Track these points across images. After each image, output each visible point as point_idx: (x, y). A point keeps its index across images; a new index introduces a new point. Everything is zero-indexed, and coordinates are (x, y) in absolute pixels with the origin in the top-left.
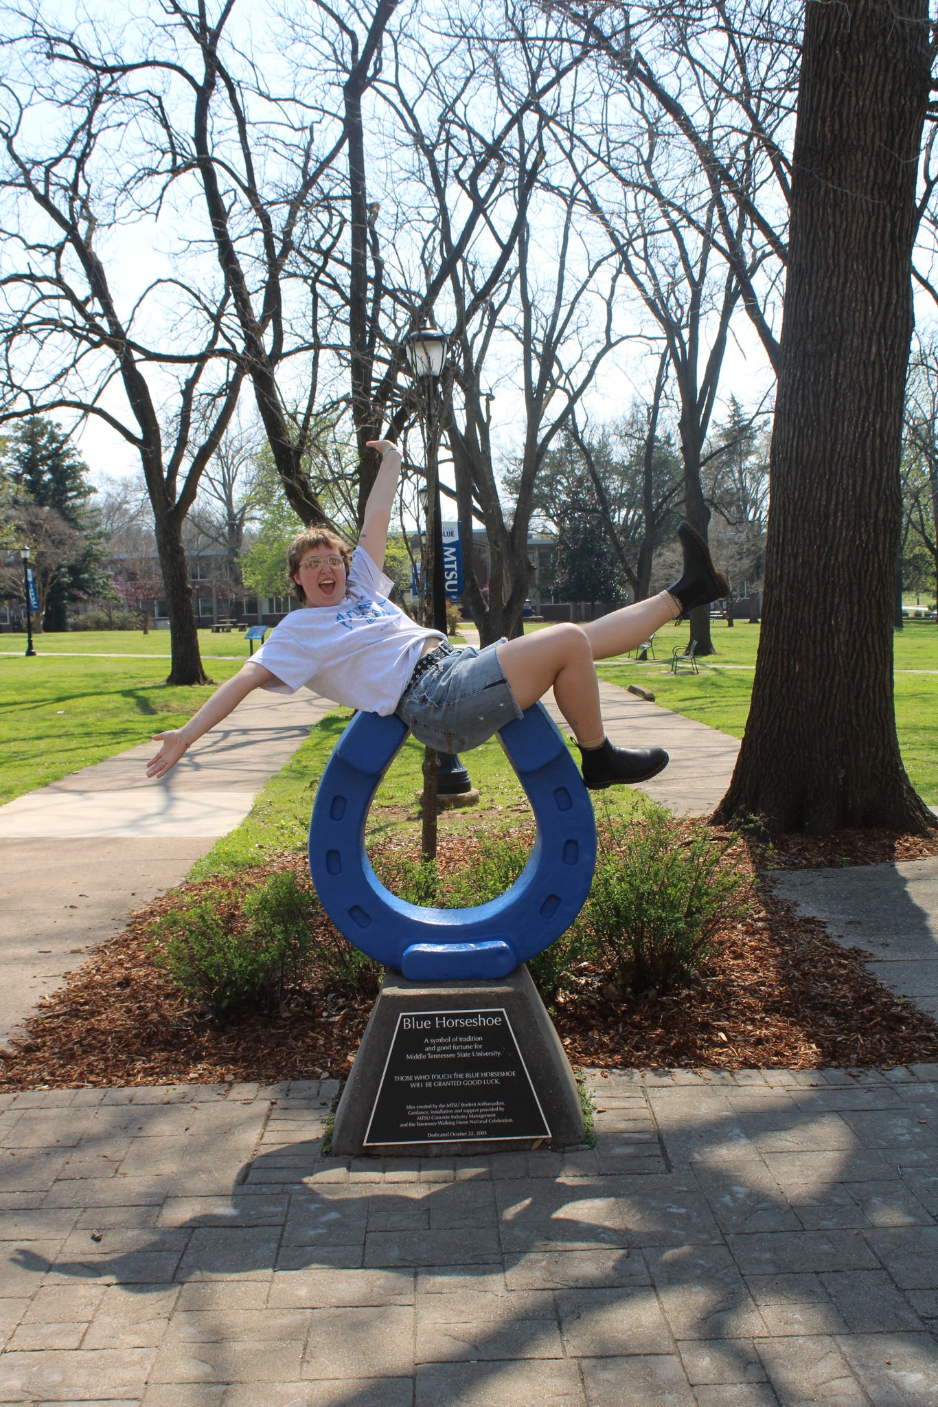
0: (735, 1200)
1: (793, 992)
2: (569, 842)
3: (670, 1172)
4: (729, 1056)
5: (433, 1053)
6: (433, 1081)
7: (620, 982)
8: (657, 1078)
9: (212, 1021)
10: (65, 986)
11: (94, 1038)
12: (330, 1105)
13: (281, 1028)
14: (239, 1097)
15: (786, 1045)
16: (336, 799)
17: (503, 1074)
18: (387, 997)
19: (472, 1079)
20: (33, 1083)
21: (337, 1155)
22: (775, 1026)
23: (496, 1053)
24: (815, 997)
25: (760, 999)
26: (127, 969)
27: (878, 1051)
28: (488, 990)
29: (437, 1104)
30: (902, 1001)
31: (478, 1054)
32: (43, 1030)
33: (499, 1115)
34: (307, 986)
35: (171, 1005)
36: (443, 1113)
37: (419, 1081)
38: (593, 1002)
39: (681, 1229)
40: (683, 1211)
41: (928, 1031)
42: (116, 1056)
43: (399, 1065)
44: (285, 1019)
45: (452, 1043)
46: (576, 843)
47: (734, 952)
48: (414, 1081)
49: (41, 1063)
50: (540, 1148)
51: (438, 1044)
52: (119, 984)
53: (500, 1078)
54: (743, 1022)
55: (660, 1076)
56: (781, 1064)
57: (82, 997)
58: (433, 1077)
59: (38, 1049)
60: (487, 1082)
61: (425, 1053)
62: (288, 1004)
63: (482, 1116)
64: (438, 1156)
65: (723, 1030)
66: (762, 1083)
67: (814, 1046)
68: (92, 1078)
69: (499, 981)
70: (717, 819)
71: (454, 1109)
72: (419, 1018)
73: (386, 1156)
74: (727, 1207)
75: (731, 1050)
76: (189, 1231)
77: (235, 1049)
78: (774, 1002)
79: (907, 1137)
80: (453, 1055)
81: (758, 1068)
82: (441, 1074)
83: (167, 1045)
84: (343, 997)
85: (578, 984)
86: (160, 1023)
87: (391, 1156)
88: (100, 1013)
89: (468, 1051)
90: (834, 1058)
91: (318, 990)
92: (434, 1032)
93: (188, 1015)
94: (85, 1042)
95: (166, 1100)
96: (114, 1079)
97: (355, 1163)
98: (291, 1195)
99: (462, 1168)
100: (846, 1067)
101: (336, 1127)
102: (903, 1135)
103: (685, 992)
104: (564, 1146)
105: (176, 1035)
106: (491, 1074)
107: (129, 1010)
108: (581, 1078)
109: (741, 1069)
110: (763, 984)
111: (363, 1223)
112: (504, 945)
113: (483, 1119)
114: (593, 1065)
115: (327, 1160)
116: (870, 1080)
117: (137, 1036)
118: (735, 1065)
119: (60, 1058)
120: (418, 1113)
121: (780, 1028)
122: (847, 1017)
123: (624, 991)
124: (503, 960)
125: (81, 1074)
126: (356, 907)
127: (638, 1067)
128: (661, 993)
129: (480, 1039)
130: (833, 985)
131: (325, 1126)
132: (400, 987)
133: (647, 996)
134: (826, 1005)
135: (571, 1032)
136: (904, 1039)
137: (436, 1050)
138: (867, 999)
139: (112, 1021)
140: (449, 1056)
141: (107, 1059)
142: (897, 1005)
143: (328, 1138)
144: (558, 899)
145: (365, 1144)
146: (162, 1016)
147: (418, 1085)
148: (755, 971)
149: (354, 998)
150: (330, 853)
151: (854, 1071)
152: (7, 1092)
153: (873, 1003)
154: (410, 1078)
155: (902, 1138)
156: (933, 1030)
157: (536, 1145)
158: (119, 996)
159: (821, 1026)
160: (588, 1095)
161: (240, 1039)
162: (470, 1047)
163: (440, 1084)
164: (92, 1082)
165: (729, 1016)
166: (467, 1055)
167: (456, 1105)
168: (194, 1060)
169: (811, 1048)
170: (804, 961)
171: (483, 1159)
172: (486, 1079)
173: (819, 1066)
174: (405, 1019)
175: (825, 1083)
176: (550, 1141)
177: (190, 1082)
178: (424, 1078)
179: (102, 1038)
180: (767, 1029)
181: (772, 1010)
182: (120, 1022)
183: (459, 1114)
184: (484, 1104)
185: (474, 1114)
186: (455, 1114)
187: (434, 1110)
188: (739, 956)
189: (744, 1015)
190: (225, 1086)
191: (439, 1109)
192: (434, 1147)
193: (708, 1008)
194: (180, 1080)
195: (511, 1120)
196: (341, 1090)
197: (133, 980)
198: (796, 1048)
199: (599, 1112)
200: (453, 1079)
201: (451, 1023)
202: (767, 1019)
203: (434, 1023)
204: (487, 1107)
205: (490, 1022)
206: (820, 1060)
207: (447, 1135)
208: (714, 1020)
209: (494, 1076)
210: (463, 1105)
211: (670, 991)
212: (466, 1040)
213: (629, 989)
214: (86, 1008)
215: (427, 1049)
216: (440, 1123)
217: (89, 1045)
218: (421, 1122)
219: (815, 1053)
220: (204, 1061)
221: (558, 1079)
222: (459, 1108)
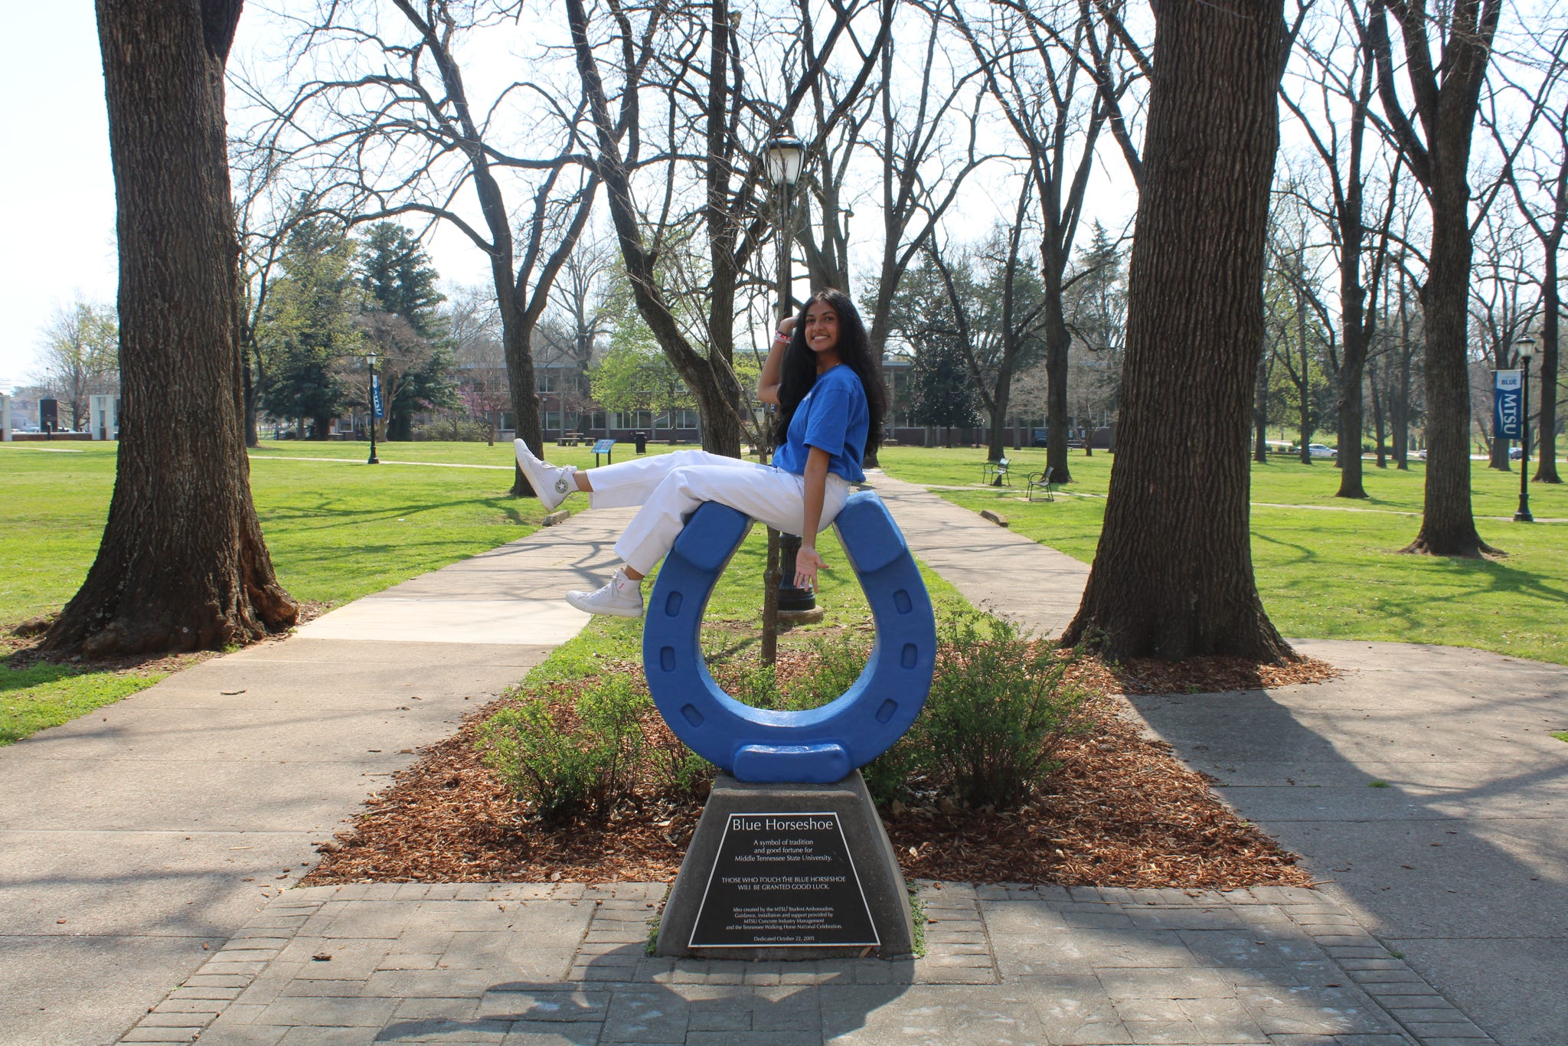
0: (1065, 1012)
1: (1135, 812)
2: (907, 646)
3: (1000, 983)
4: (1064, 872)
5: (762, 855)
6: (761, 884)
7: (957, 796)
8: (991, 892)
9: (538, 822)
10: (393, 785)
11: (421, 835)
12: (657, 906)
13: (609, 830)
14: (564, 896)
15: (1125, 863)
16: (672, 594)
17: (833, 879)
18: (717, 797)
19: (801, 883)
20: (357, 876)
21: (661, 956)
22: (1114, 845)
23: (828, 858)
24: (1155, 818)
25: (1101, 816)
26: (456, 770)
27: (1218, 872)
28: (820, 793)
29: (765, 907)
30: (1246, 825)
31: (809, 858)
32: (370, 826)
33: (828, 921)
34: (639, 791)
35: (499, 806)
36: (770, 916)
37: (748, 884)
38: (929, 815)
39: (1007, 1038)
40: (1011, 1021)
41: (1271, 855)
42: (441, 852)
43: (727, 866)
44: (615, 822)
45: (782, 846)
46: (914, 646)
47: (1076, 771)
48: (742, 883)
49: (365, 857)
50: (868, 956)
51: (767, 847)
52: (449, 785)
53: (829, 883)
54: (1082, 840)
55: (995, 890)
56: (1119, 882)
57: (410, 795)
58: (762, 879)
59: (364, 844)
60: (815, 887)
61: (754, 855)
62: (619, 808)
63: (810, 922)
64: (764, 960)
65: (1061, 847)
66: (1099, 900)
67: (1153, 865)
68: (417, 873)
69: (832, 784)
70: (1066, 642)
71: (782, 913)
72: (749, 820)
73: (710, 959)
74: (1057, 1019)
75: (1068, 867)
76: (508, 1023)
77: (563, 851)
78: (1115, 821)
79: (1244, 957)
80: (783, 859)
81: (1096, 885)
82: (770, 876)
84: (674, 802)
85: (913, 796)
86: (490, 823)
87: (716, 959)
88: (427, 811)
89: (798, 854)
90: (1172, 877)
91: (649, 794)
92: (764, 834)
93: (516, 815)
94: (411, 839)
95: (490, 897)
96: (439, 875)
97: (680, 963)
98: (612, 993)
99: (787, 972)
100: (1185, 888)
101: (660, 929)
102: (1239, 955)
103: (1027, 807)
104: (893, 954)
105: (504, 836)
106: (821, 879)
107: (457, 809)
108: (914, 889)
109: (1078, 885)
110: (1103, 803)
111: (684, 1022)
112: (838, 748)
113: (810, 924)
114: (927, 877)
115: (651, 960)
116: (1210, 900)
117: (462, 834)
118: (1072, 881)
119: (385, 853)
120: (745, 916)
121: (1119, 848)
122: (1189, 838)
123: (961, 805)
124: (837, 764)
125: (406, 868)
126: (689, 706)
127: (972, 881)
128: (998, 809)
129: (810, 842)
130: (1175, 807)
131: (650, 927)
132: (732, 788)
133: (984, 811)
134: (1167, 826)
136: (1247, 862)
137: (766, 852)
138: (1211, 821)
139: (438, 819)
140: (778, 859)
141: (433, 856)
142: (1241, 828)
143: (654, 940)
144: (895, 704)
145: (690, 946)
146: (489, 815)
147: (746, 887)
148: (1097, 790)
149: (684, 804)
150: (664, 649)
151: (1194, 891)
152: (330, 884)
153: (1216, 826)
154: (737, 880)
155: (1238, 958)
156: (1276, 854)
157: (864, 952)
158: (447, 795)
159: (1161, 846)
160: (920, 906)
161: (568, 840)
162: (800, 851)
163: (768, 887)
164: (416, 877)
165: (1068, 833)
166: (798, 858)
167: (783, 909)
168: (519, 859)
169: (1150, 868)
170: (1148, 783)
171: (810, 964)
172: (815, 883)
173: (1158, 885)
174: (734, 820)
175: (1163, 902)
176: (878, 950)
177: (515, 880)
178: (753, 880)
179: (429, 835)
180: (1106, 847)
181: (1112, 829)
182: (447, 821)
183: (787, 918)
184: (813, 909)
185: (802, 918)
186: (782, 918)
187: (762, 913)
188: (1082, 775)
189: (1083, 833)
190: (552, 885)
191: (766, 912)
192: (760, 951)
193: (1046, 825)
194: (505, 878)
195: (839, 927)
196: (668, 893)
197: (462, 780)
198: (1135, 867)
199: (930, 922)
200: (782, 883)
201: (781, 826)
202: (1106, 838)
203: (764, 824)
204: (816, 912)
205: (821, 825)
206: (1159, 879)
207: (774, 939)
208: (1052, 837)
209: (824, 881)
210: (791, 909)
211: (1009, 806)
212: (796, 843)
213: (966, 804)
214: (414, 805)
215: (756, 851)
216: (767, 927)
217: (415, 841)
218: (747, 925)
219: (1155, 873)
220: (530, 861)
221: (889, 886)
222: (787, 912)
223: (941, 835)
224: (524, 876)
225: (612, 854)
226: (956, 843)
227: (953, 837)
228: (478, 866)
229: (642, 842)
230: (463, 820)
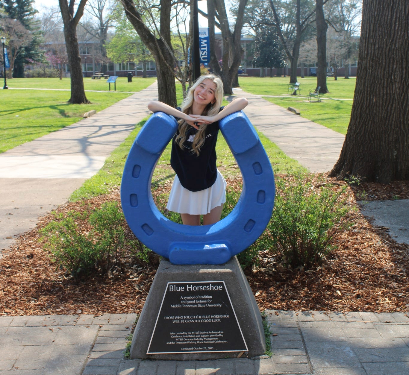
1: (375, 268)
2: (260, 191)
3: (313, 373)
4: (343, 304)
5: (185, 304)
6: (185, 319)
7: (285, 262)
8: (305, 316)
9: (71, 279)
11: (11, 287)
12: (131, 328)
13: (107, 284)
14: (82, 323)
15: (373, 298)
16: (135, 166)
17: (223, 316)
18: (161, 273)
19: (206, 319)
21: (133, 359)
22: (366, 287)
23: (219, 305)
24: (386, 272)
25: (358, 271)
26: (33, 248)
28: (216, 270)
29: (187, 332)
31: (210, 305)
33: (220, 339)
34: (123, 261)
35: (53, 269)
36: (190, 337)
38: (271, 272)
42: (21, 297)
43: (167, 311)
44: (110, 279)
45: (195, 299)
46: (264, 192)
47: (344, 246)
48: (175, 319)
50: (242, 357)
51: (188, 300)
52: (28, 257)
53: (221, 319)
54: (349, 285)
55: (306, 315)
56: (370, 309)
57: (8, 263)
58: (185, 317)
60: (213, 321)
61: (181, 304)
62: (112, 270)
63: (211, 339)
64: (187, 360)
65: (339, 289)
66: (360, 320)
67: (387, 299)
68: (7, 310)
69: (221, 265)
70: (333, 174)
71: (196, 335)
72: (178, 285)
73: (159, 360)
75: (343, 301)
77: (83, 295)
78: (365, 274)
80: (196, 306)
81: (358, 311)
82: (189, 315)
83: (48, 292)
84: (141, 267)
85: (263, 262)
86: (46, 279)
87: (162, 360)
88: (16, 273)
89: (204, 303)
90: (397, 305)
91: (129, 262)
92: (186, 293)
93: (61, 275)
94: (6, 289)
95: (44, 324)
96: (19, 310)
97: (143, 363)
99: (199, 368)
100: (405, 312)
101: (132, 342)
103: (319, 268)
104: (255, 356)
105: (53, 286)
106: (216, 316)
107: (31, 272)
108: (265, 316)
109: (349, 311)
110: (359, 264)
112: (224, 246)
113: (211, 341)
114: (271, 308)
115: (128, 361)
117: (33, 286)
118: (346, 309)
120: (177, 337)
121: (369, 289)
122: (404, 283)
123: (287, 267)
124: (224, 255)
126: (145, 224)
127: (294, 310)
128: (306, 269)
129: (211, 297)
130: (395, 265)
131: (127, 341)
133: (299, 270)
134: (392, 276)
135: (259, 288)
137: (187, 303)
139: (21, 277)
140: (194, 306)
141: (16, 300)
143: (128, 349)
144: (254, 222)
145: (148, 353)
147: (177, 321)
148: (355, 256)
149: (146, 268)
150: (131, 195)
154: (172, 318)
157: (240, 355)
158: (26, 263)
159: (391, 288)
160: (268, 326)
161: (86, 289)
162: (205, 301)
163: (188, 321)
164: (7, 313)
165: (342, 281)
166: (204, 306)
167: (197, 333)
168: (61, 300)
169: (385, 300)
170: (380, 251)
171: (211, 362)
172: (213, 319)
173: (391, 311)
174: (170, 286)
175: (394, 321)
176: (247, 353)
177: (58, 313)
178: (180, 318)
179: (15, 287)
180: (362, 289)
181: (364, 278)
182: (25, 278)
183: (199, 338)
184: (212, 332)
185: (207, 337)
186: (196, 338)
187: (185, 335)
188: (346, 248)
189: (350, 281)
190: (76, 316)
191: (188, 335)
192: (185, 355)
193: (331, 277)
194: (53, 312)
195: (226, 342)
196: (137, 320)
197: (35, 254)
198: (377, 300)
199: (274, 336)
200: (196, 319)
201: (195, 289)
202: (361, 284)
203: (186, 288)
204: (214, 334)
205: (216, 288)
206: (391, 307)
207: (192, 349)
208: (334, 284)
209: (218, 318)
210: (201, 333)
211: (311, 267)
212: (203, 297)
213: (290, 266)
214: (9, 269)
215: (182, 302)
216: (188, 342)
217: (8, 291)
218: (178, 341)
219: (388, 303)
220: (66, 302)
221: (252, 319)
222: (199, 335)
223: (278, 283)
224: (63, 310)
225: (109, 297)
226: (285, 289)
227: (283, 285)
228: (39, 305)
229: (124, 290)
230: (33, 278)
